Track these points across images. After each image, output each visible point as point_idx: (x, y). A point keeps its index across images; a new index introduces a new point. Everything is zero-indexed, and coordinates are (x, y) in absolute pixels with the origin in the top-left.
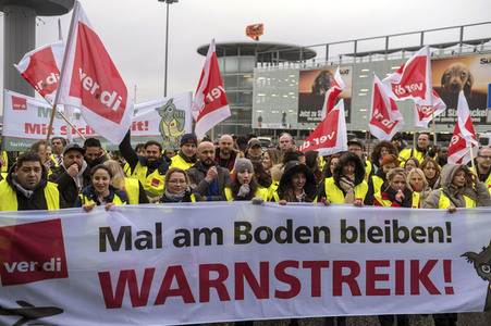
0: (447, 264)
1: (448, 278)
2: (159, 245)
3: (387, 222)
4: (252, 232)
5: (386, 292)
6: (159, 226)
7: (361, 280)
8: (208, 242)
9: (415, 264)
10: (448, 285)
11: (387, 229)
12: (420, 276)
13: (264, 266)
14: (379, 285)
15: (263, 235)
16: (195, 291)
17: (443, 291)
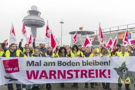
0: (109, 71)
1: (109, 74)
2: (40, 65)
3: (93, 61)
4: (62, 63)
5: (94, 77)
6: (40, 61)
7: (87, 74)
8: (52, 65)
9: (100, 70)
10: (109, 76)
11: (94, 63)
12: (102, 73)
13: (65, 71)
14: (92, 75)
15: (64, 64)
16: (48, 76)
17: (108, 77)
